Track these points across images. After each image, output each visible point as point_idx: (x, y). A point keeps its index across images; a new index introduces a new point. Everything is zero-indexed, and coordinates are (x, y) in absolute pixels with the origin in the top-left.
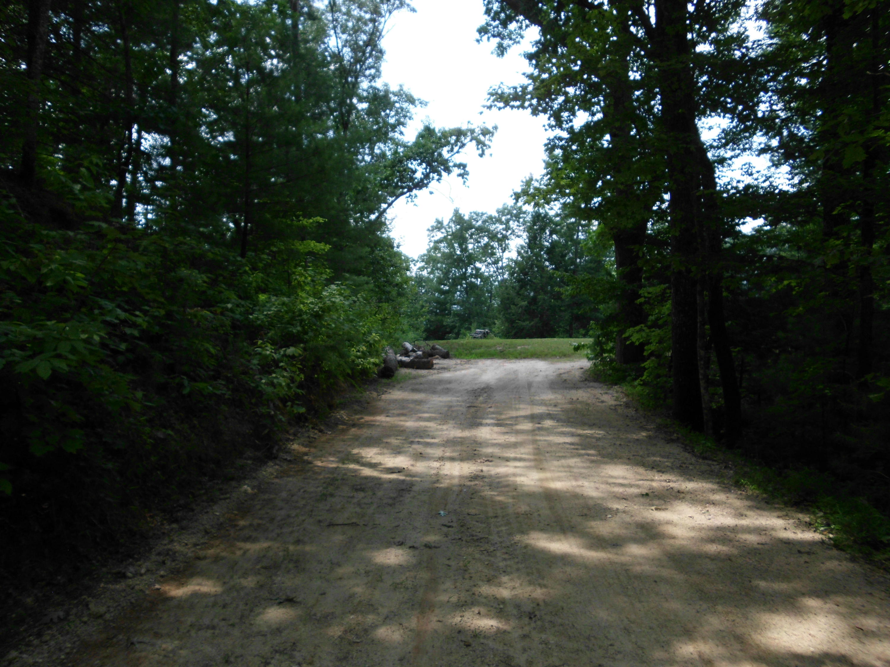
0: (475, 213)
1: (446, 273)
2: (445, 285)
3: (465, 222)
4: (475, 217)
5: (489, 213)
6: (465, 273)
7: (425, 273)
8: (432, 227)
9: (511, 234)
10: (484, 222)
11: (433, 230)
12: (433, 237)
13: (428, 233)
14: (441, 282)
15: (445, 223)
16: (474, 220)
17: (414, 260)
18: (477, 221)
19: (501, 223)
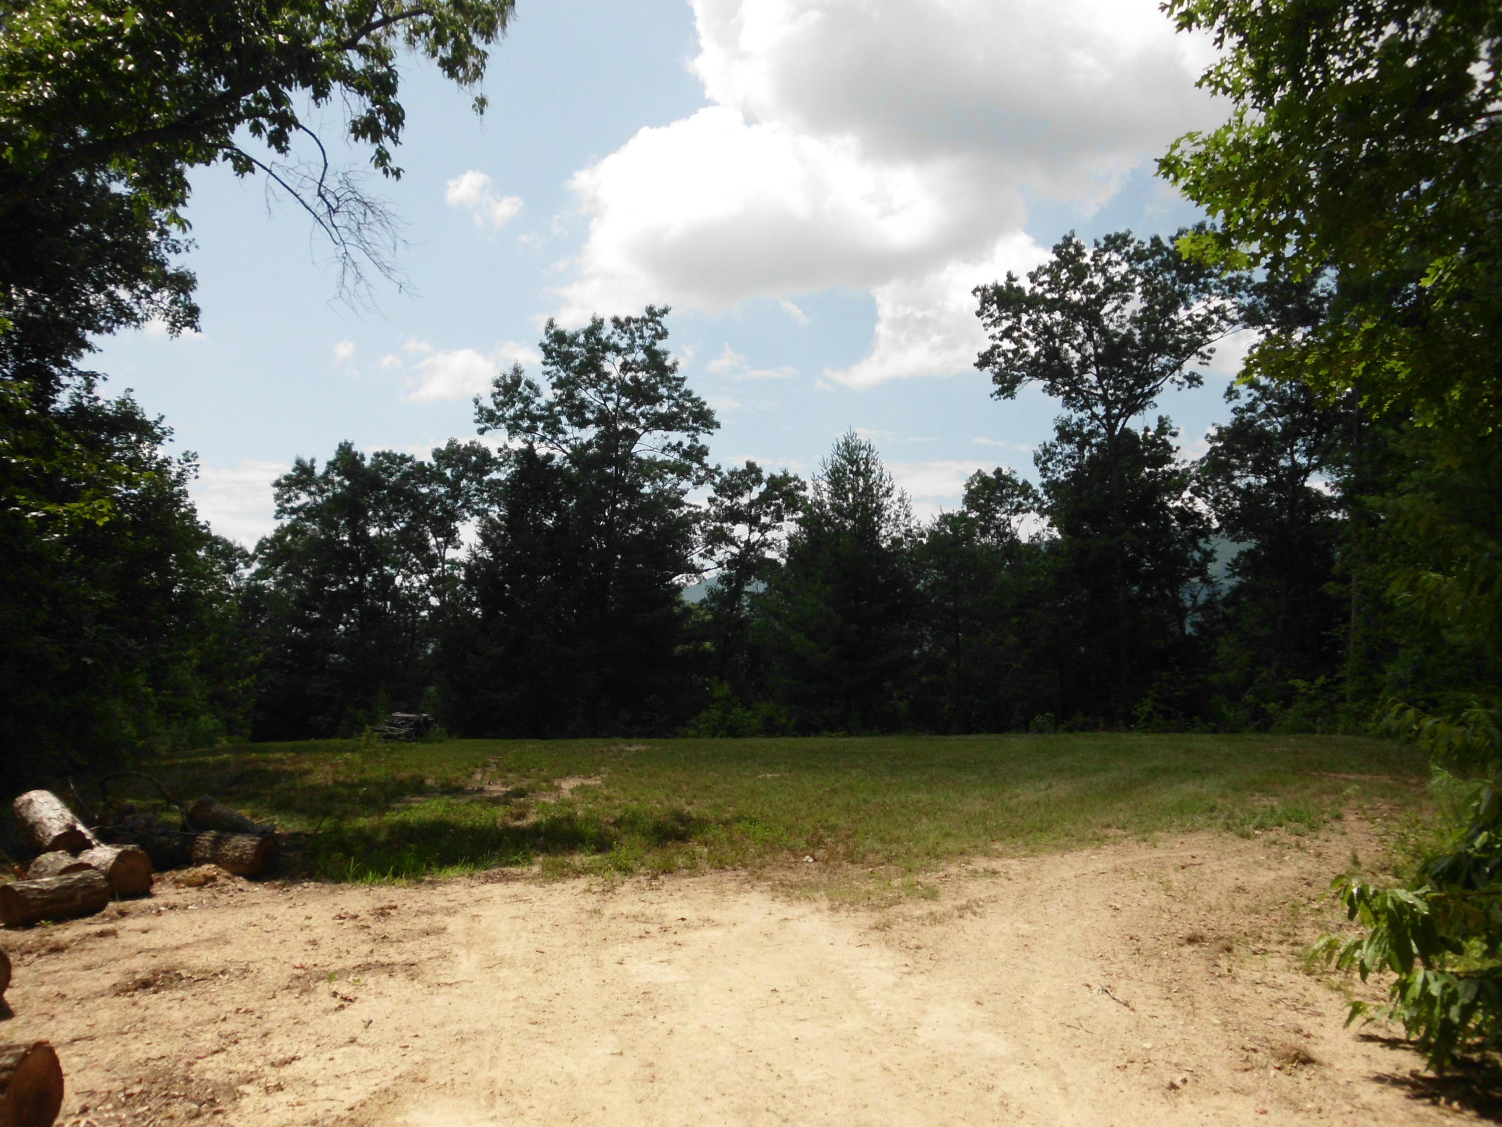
0: (387, 456)
1: (317, 584)
2: (314, 609)
3: (365, 471)
4: (386, 464)
5: (418, 459)
6: (360, 585)
7: (269, 583)
8: (287, 478)
9: (463, 506)
10: (406, 476)
11: (289, 486)
12: (289, 500)
13: (276, 490)
14: (304, 602)
15: (320, 470)
16: (385, 470)
17: (247, 555)
18: (391, 475)
19: (443, 480)
